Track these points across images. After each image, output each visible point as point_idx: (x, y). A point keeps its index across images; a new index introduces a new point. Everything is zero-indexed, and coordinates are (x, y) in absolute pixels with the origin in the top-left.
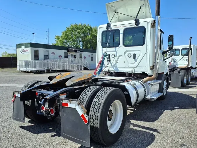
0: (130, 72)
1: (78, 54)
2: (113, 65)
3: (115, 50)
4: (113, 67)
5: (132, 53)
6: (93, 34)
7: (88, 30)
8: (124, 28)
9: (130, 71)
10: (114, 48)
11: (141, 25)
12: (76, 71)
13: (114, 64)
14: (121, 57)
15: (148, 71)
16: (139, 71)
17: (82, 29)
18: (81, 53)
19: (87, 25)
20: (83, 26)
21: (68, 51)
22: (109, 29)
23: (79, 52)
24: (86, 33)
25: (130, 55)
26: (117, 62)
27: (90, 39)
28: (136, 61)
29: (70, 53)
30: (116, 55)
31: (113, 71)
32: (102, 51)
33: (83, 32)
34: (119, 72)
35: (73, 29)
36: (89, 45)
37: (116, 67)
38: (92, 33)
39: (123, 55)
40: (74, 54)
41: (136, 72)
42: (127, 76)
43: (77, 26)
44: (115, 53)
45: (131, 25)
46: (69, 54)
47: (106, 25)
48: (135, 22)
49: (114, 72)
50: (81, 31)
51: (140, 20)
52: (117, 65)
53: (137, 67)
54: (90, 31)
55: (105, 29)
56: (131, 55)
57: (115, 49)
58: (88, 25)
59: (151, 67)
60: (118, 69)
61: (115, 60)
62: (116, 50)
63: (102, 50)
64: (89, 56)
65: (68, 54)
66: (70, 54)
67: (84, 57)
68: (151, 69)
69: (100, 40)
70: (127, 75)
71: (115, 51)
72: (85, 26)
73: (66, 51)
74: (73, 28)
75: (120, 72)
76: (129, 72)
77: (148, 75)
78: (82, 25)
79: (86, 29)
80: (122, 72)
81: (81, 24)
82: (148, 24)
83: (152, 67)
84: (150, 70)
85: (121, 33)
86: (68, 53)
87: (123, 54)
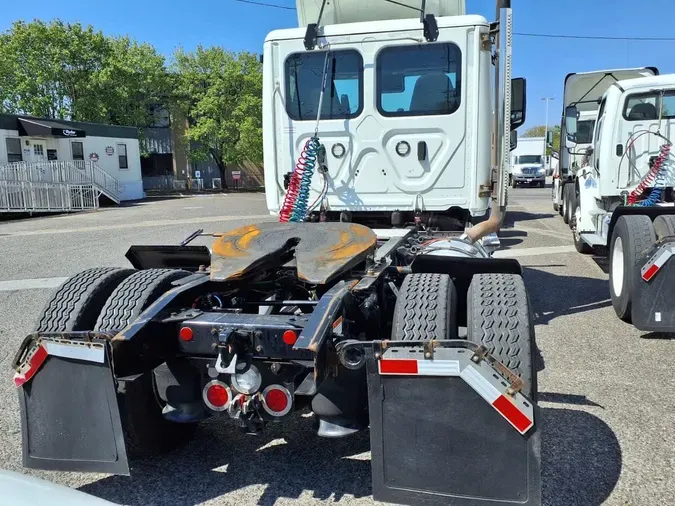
0: (406, 209)
1: (64, 146)
2: (337, 184)
3: (344, 130)
4: (338, 192)
5: (414, 140)
6: (115, 66)
7: (93, 49)
8: (377, 47)
9: (405, 206)
10: (341, 122)
11: (442, 38)
12: (70, 213)
13: (342, 182)
14: (369, 156)
15: (472, 203)
16: (438, 202)
17: (65, 45)
18: (79, 139)
19: (85, 30)
20: (68, 33)
21: (23, 133)
22: (317, 48)
23: (70, 136)
24: (84, 62)
25: (403, 149)
26: (353, 172)
27: (106, 85)
28: (427, 169)
29: (33, 142)
30: (351, 149)
31: (338, 209)
32: (291, 132)
33: (74, 56)
34: (363, 209)
35: (26, 43)
36: (103, 110)
37: (352, 191)
38: (110, 60)
39: (378, 147)
40: (47, 144)
41: (428, 209)
42: (393, 223)
43: (43, 31)
44: (345, 140)
45: (407, 35)
46: (27, 143)
47: (302, 32)
48: (422, 26)
49: (345, 212)
50: (65, 51)
51: (441, 22)
52: (357, 185)
53: (431, 188)
54: (100, 52)
55: (302, 48)
56: (409, 147)
57: (347, 126)
58: (91, 31)
59: (481, 187)
60: (359, 200)
61: (346, 168)
62: (352, 130)
63: (291, 127)
64: (109, 151)
65: (24, 146)
66: (29, 145)
67: (91, 156)
68: (481, 195)
69: (278, 89)
70: (394, 219)
71: (346, 133)
72: (76, 34)
73: (14, 134)
74: (26, 40)
75: (368, 209)
76: (401, 209)
77: (472, 214)
78: (66, 27)
79: (85, 45)
80: (377, 209)
81: (61, 24)
82: (470, 37)
83: (486, 189)
84: (478, 198)
85: (369, 66)
86: (24, 139)
87: (376, 143)
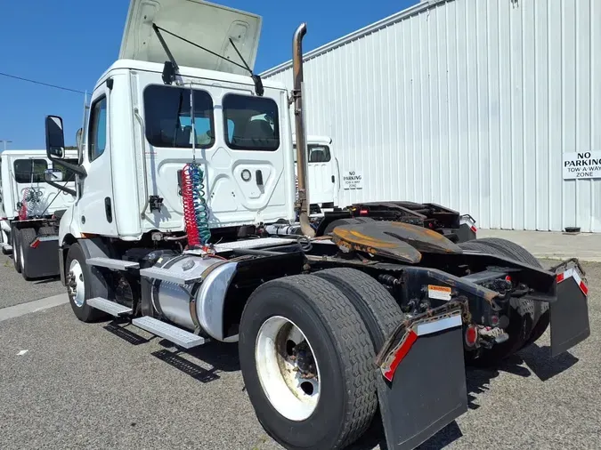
0: (251, 223)
3: (202, 157)
5: (253, 168)
8: (224, 92)
11: (266, 94)
14: (222, 181)
15: (291, 214)
22: (174, 84)
25: (246, 176)
26: (210, 194)
28: (263, 191)
32: (152, 157)
39: (229, 173)
42: (240, 236)
47: (160, 67)
48: (254, 83)
52: (213, 205)
53: (266, 206)
55: (159, 81)
56: (250, 174)
57: (204, 154)
60: (216, 218)
68: (295, 210)
70: (241, 233)
71: (203, 161)
75: (223, 226)
76: (247, 224)
80: (229, 225)
82: (282, 96)
83: (298, 205)
85: (217, 107)
87: (227, 170)
